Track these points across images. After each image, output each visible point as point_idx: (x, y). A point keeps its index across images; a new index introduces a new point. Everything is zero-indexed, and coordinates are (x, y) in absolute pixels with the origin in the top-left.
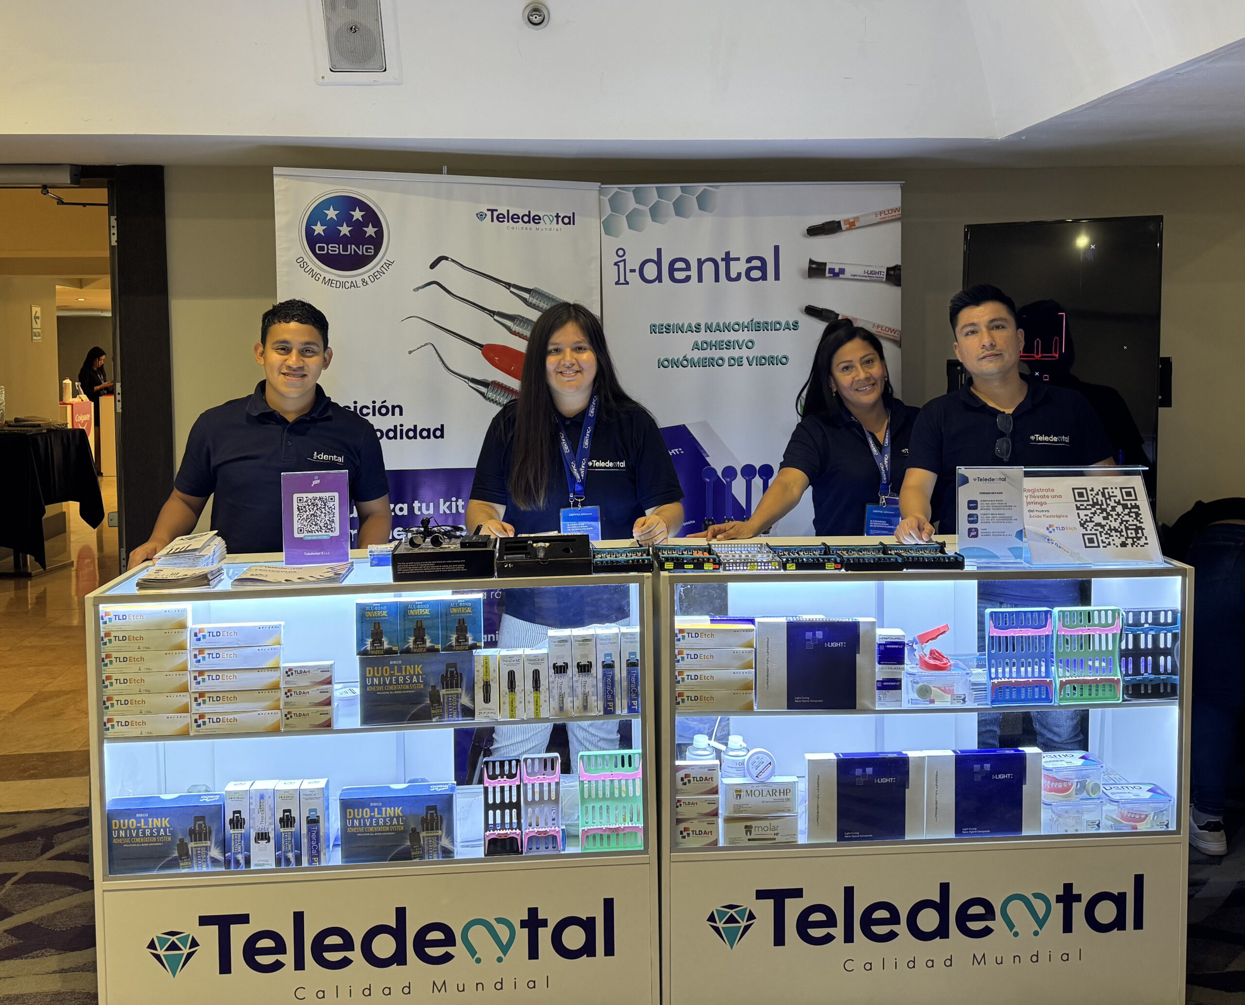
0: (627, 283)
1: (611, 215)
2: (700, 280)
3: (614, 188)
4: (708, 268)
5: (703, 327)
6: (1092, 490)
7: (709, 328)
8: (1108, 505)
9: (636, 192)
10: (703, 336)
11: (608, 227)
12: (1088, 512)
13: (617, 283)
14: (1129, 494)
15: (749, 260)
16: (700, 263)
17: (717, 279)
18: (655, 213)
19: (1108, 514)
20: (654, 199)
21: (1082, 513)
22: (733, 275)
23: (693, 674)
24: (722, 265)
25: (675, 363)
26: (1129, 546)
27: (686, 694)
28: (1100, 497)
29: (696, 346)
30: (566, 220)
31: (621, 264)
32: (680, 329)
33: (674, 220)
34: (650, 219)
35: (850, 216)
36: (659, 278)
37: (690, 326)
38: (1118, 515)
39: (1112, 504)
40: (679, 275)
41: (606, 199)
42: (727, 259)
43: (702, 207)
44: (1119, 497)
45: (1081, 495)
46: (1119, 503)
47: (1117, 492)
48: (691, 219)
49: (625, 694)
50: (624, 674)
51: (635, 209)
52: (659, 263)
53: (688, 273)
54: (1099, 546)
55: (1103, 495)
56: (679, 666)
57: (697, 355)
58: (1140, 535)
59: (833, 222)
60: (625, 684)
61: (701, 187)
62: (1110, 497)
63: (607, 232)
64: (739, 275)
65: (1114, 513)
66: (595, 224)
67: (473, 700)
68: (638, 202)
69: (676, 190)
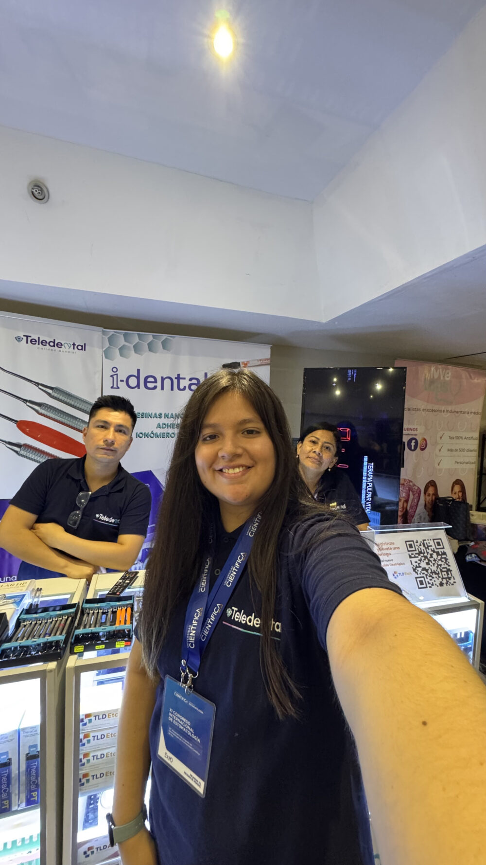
0: (118, 388)
1: (109, 347)
2: (162, 388)
3: (111, 332)
4: (167, 382)
5: (163, 415)
7: (166, 416)
8: (428, 553)
9: (125, 335)
10: (163, 420)
11: (107, 354)
12: (416, 559)
13: (112, 387)
14: (439, 544)
15: (191, 379)
16: (163, 379)
17: (172, 389)
18: (137, 349)
19: (429, 560)
20: (136, 340)
21: (413, 560)
22: (182, 387)
23: (99, 754)
24: (175, 381)
25: (147, 435)
26: (445, 585)
27: (91, 774)
28: (422, 547)
29: (159, 426)
30: (80, 347)
31: (115, 377)
32: (150, 416)
33: (147, 354)
34: (133, 352)
35: (245, 360)
36: (138, 386)
37: (155, 414)
38: (435, 560)
39: (430, 552)
40: (150, 385)
41: (106, 338)
42: (178, 378)
43: (164, 348)
45: (411, 546)
47: (432, 543)
48: (157, 354)
49: (23, 788)
50: (23, 767)
51: (124, 345)
52: (138, 378)
53: (155, 384)
54: (426, 587)
55: (424, 544)
56: (83, 750)
57: (159, 431)
58: (450, 576)
59: (236, 363)
60: (23, 778)
61: (164, 337)
62: (428, 546)
63: (106, 357)
64: (185, 388)
65: (432, 559)
66: (99, 353)
68: (126, 341)
69: (150, 337)
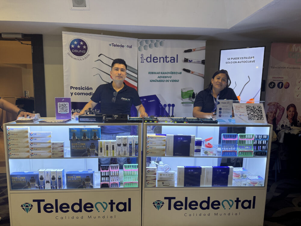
0: (143, 62)
1: (140, 46)
2: (160, 62)
3: (141, 40)
4: (162, 59)
5: (160, 73)
6: (251, 106)
7: (161, 73)
8: (254, 110)
9: (146, 41)
10: (160, 75)
11: (139, 49)
12: (250, 112)
13: (141, 62)
14: (259, 108)
15: (171, 58)
16: (160, 58)
17: (164, 62)
18: (150, 46)
19: (254, 112)
20: (150, 42)
21: (248, 112)
22: (167, 61)
23: (151, 147)
24: (165, 59)
25: (154, 81)
26: (259, 120)
27: (149, 151)
28: (253, 108)
29: (159, 77)
30: (130, 47)
31: (142, 58)
32: (155, 73)
33: (154, 48)
34: (149, 47)
35: (194, 48)
36: (151, 61)
37: (157, 72)
38: (257, 112)
39: (255, 110)
40: (155, 61)
41: (139, 42)
42: (166, 57)
43: (161, 45)
44: (257, 108)
45: (248, 107)
46: (257, 110)
47: (257, 107)
48: (158, 48)
49: (134, 151)
50: (134, 147)
51: (145, 45)
52: (151, 58)
53: (157, 60)
54: (252, 120)
55: (253, 107)
56: (148, 145)
57: (159, 79)
58: (262, 117)
59: (190, 49)
60: (134, 149)
61: (161, 40)
62: (255, 108)
63: (139, 50)
64: (169, 61)
65: (256, 112)
66: (136, 48)
67: (98, 152)
68: (146, 43)
69: (155, 41)
